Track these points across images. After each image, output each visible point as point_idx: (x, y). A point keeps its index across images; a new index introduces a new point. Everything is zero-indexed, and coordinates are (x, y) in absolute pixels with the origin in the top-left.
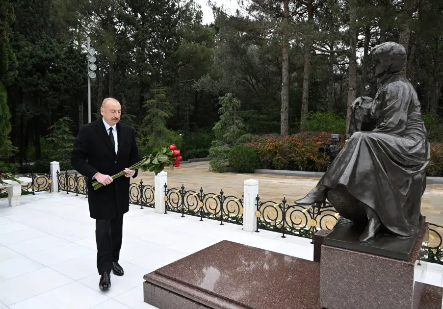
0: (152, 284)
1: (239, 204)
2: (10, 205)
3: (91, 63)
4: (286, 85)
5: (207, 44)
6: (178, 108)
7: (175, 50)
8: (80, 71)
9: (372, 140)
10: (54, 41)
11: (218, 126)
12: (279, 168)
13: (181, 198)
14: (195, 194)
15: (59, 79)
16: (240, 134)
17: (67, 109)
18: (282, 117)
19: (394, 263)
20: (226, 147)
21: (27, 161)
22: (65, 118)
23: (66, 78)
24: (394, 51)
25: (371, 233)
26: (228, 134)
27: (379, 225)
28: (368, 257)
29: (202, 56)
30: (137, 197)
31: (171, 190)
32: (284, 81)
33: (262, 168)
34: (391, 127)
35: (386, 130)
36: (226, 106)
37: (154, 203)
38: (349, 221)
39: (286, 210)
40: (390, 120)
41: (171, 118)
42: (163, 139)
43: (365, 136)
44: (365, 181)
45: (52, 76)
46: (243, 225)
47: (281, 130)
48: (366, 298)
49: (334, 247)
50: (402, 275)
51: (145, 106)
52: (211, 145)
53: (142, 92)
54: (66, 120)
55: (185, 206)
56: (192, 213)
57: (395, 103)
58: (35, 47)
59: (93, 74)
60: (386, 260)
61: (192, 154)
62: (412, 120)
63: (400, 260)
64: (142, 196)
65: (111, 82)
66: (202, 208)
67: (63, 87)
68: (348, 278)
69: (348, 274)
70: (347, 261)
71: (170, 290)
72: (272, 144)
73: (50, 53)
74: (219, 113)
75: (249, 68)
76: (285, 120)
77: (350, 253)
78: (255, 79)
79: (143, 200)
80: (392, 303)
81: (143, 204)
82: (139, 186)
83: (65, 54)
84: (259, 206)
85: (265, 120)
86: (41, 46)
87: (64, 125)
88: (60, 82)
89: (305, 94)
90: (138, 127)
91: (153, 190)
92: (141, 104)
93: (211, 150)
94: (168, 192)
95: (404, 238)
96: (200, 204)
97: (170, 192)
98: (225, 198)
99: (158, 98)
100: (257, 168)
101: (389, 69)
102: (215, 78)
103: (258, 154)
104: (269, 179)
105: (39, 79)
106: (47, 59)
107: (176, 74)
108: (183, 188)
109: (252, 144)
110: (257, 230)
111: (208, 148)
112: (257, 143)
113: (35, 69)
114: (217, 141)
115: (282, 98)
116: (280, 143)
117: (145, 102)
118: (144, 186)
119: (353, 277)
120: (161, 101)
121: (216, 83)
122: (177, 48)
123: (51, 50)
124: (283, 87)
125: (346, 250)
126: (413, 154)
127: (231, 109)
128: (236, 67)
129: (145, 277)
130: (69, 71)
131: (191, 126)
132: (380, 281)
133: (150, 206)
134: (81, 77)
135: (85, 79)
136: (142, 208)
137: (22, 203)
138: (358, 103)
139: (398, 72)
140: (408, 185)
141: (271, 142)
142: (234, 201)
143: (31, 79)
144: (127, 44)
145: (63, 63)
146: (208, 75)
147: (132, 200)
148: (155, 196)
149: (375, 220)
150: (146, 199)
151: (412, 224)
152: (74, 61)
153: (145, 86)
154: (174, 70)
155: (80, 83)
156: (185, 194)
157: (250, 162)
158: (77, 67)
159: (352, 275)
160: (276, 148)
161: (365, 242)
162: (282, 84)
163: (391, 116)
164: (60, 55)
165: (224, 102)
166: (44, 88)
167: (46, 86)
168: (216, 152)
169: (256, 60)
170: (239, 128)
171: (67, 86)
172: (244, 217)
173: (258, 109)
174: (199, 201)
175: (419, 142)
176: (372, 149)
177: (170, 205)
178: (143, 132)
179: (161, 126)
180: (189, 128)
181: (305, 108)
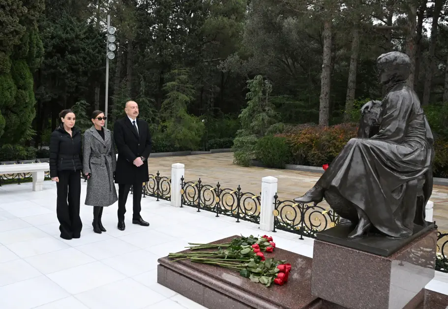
0: (165, 267)
1: (257, 201)
2: (34, 190)
3: (110, 43)
4: (328, 66)
5: (236, 18)
6: (202, 90)
7: (200, 25)
8: (99, 52)
9: (366, 147)
10: (73, 19)
11: (245, 113)
12: (315, 164)
13: (197, 192)
14: (211, 189)
15: (78, 60)
16: (270, 123)
17: (82, 90)
18: (321, 104)
19: (375, 258)
20: (253, 138)
21: (42, 145)
22: (82, 102)
23: (84, 59)
24: (398, 61)
25: (360, 231)
26: (256, 122)
27: (369, 224)
28: (353, 252)
29: (230, 32)
30: (154, 188)
31: (187, 183)
32: (325, 62)
33: (294, 164)
34: (388, 135)
35: (383, 137)
36: (255, 91)
37: (170, 197)
38: (348, 221)
39: (305, 210)
40: (388, 128)
41: (192, 102)
42: (183, 126)
43: (359, 143)
44: (357, 184)
45: (71, 57)
46: (259, 224)
47: (320, 119)
48: (350, 289)
49: (325, 241)
50: (381, 269)
51: (164, 88)
52: (237, 135)
53: (162, 73)
54: (83, 104)
55: (202, 201)
56: (207, 208)
57: (393, 112)
58: (56, 27)
59: (112, 54)
60: (368, 255)
61: (215, 143)
62: (413, 128)
63: (380, 255)
64: (158, 188)
65: (129, 62)
66: (218, 203)
67: (81, 69)
68: (336, 270)
69: (336, 266)
70: (335, 255)
71: (181, 272)
72: (307, 135)
73: (70, 33)
74: (246, 98)
75: (284, 46)
76: (325, 107)
77: (338, 247)
78: (292, 59)
79: (159, 193)
80: (372, 293)
81: (159, 196)
82: (156, 178)
83: (85, 33)
84: (277, 205)
85: (301, 106)
86: (62, 26)
87: (81, 109)
88: (79, 64)
89: (352, 77)
90: (156, 112)
91: (169, 182)
92: (161, 87)
93: (236, 140)
94: (185, 185)
95: (393, 238)
96: (217, 199)
97: (187, 185)
98: (243, 194)
99: (179, 79)
100: (288, 163)
101: (393, 78)
102: (244, 57)
103: (290, 147)
104: (302, 177)
105: (58, 61)
106: (67, 40)
107: (200, 53)
108: (200, 182)
109: (283, 135)
110: (274, 230)
111: (234, 137)
112: (290, 134)
113: (54, 51)
114: (243, 130)
115: (322, 83)
116: (317, 135)
117: (165, 84)
118: (161, 178)
119: (340, 269)
120: (182, 83)
121: (245, 63)
122: (203, 24)
123: (71, 29)
124: (323, 70)
125: (335, 245)
126: (408, 160)
127: (261, 94)
128: (269, 46)
129: (159, 260)
130: (88, 51)
131: (216, 111)
132: (363, 274)
133: (166, 199)
134: (99, 58)
135: (104, 60)
136: (158, 200)
137: (44, 189)
138: (367, 107)
139: (402, 80)
140: (401, 189)
141: (306, 134)
142: (251, 198)
143: (50, 60)
144: (148, 21)
145: (83, 43)
146: (236, 53)
147: (148, 191)
148: (171, 189)
149: (364, 220)
150: (163, 191)
151: (405, 227)
152: (94, 41)
153: (165, 66)
154: (198, 48)
155: (98, 65)
156: (202, 188)
157: (280, 156)
158: (96, 47)
159: (340, 267)
160: (312, 140)
161: (353, 239)
162: (323, 66)
163: (389, 124)
164: (80, 35)
165: (253, 86)
166: (63, 70)
167: (65, 68)
168: (242, 142)
169: (294, 36)
170: (269, 116)
171: (85, 68)
172: (260, 216)
173: (293, 93)
174: (215, 196)
175: (417, 150)
176: (365, 155)
177: (186, 200)
178: (161, 117)
179: (182, 111)
180: (212, 113)
181: (351, 93)
